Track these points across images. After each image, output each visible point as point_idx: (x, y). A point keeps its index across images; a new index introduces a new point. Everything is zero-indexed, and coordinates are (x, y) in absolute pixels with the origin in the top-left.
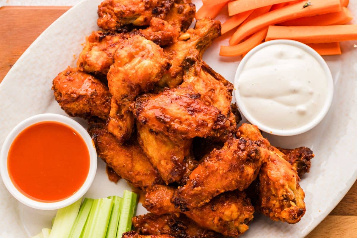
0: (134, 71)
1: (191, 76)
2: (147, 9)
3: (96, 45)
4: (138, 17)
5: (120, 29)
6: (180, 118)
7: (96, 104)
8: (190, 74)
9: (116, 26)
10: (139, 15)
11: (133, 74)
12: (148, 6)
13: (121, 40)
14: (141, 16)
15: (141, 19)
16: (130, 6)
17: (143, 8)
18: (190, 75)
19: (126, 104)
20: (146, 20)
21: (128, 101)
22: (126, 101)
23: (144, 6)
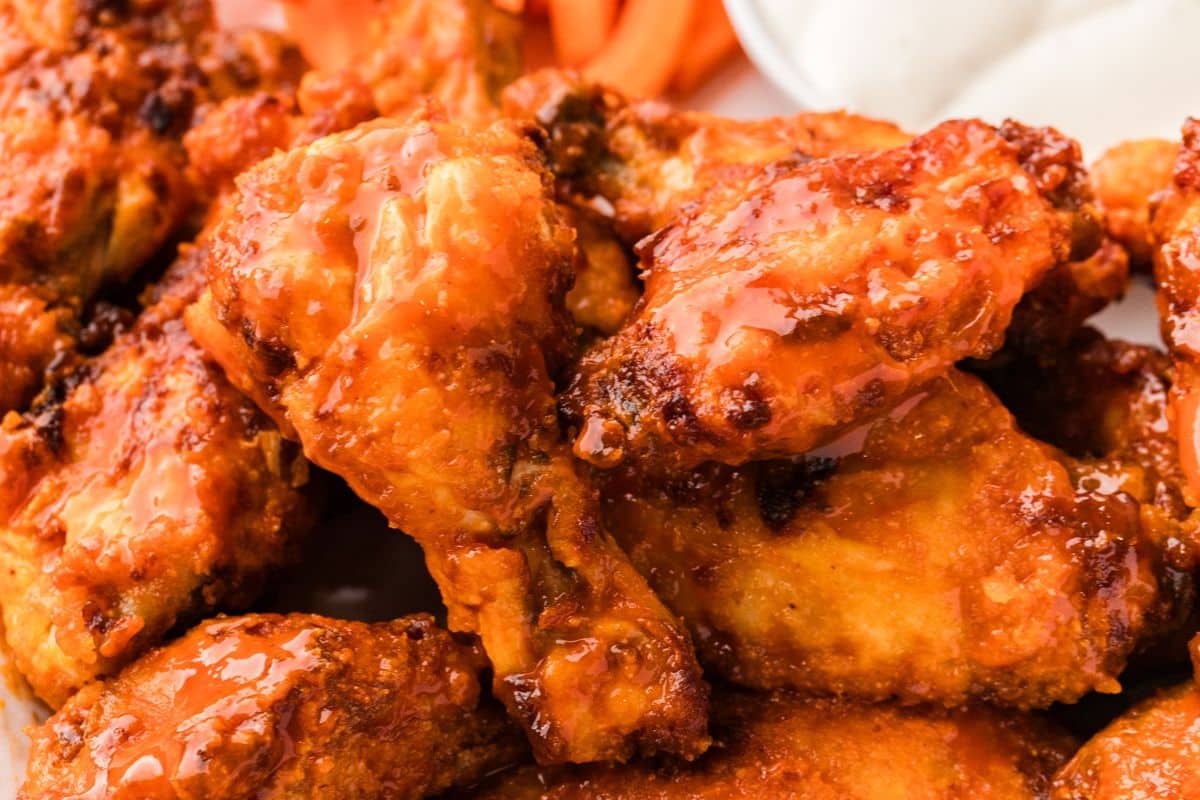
0: (437, 265)
1: (654, 165)
2: (115, 129)
3: (60, 488)
4: (116, 200)
5: (93, 328)
6: (880, 253)
7: (388, 685)
8: (639, 165)
9: (61, 328)
10: (109, 187)
11: (447, 279)
12: (109, 108)
13: (153, 352)
14: (124, 185)
15: (132, 198)
16: (32, 176)
17: (98, 137)
18: (645, 170)
19: (550, 489)
20: (158, 183)
21: (544, 468)
22: (533, 476)
23: (90, 122)
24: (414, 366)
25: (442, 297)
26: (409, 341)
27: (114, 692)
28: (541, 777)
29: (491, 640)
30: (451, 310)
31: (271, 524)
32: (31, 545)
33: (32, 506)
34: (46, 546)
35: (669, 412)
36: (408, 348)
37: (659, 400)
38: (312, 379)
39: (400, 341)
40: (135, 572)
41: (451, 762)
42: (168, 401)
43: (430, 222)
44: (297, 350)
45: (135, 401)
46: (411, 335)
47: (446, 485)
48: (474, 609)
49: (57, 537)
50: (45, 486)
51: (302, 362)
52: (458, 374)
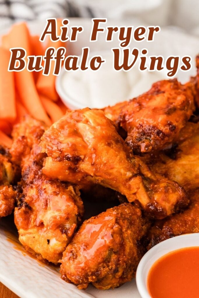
9: (14, 189)
13: (34, 186)
15: (7, 165)
24: (105, 147)
25: (104, 132)
26: (102, 143)
27: (75, 243)
28: (157, 227)
29: (141, 199)
30: (106, 133)
31: (81, 203)
32: (35, 230)
33: (32, 221)
34: (39, 228)
35: (158, 133)
36: (103, 144)
37: (155, 132)
38: (87, 159)
39: (100, 143)
40: (66, 218)
41: (142, 230)
42: (47, 190)
43: (91, 121)
44: (80, 155)
45: (39, 194)
46: (102, 141)
47: (122, 168)
48: (135, 194)
49: (42, 224)
50: (33, 216)
51: (82, 157)
52: (114, 145)
